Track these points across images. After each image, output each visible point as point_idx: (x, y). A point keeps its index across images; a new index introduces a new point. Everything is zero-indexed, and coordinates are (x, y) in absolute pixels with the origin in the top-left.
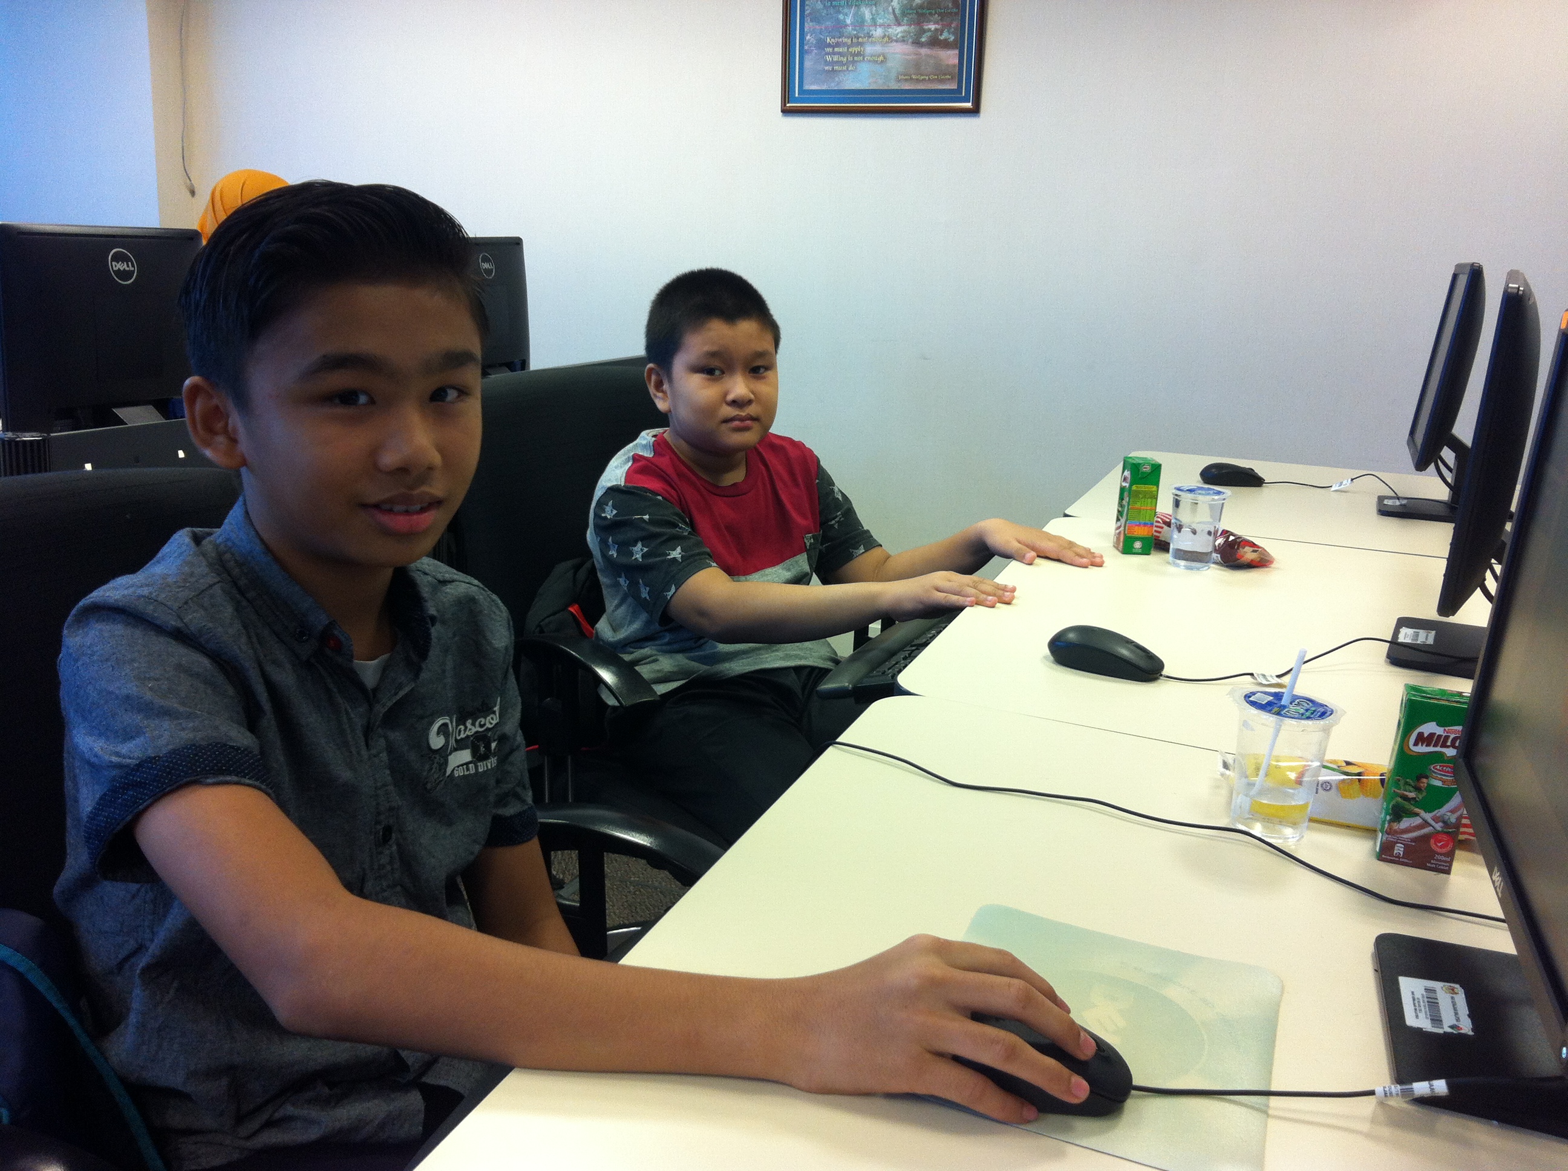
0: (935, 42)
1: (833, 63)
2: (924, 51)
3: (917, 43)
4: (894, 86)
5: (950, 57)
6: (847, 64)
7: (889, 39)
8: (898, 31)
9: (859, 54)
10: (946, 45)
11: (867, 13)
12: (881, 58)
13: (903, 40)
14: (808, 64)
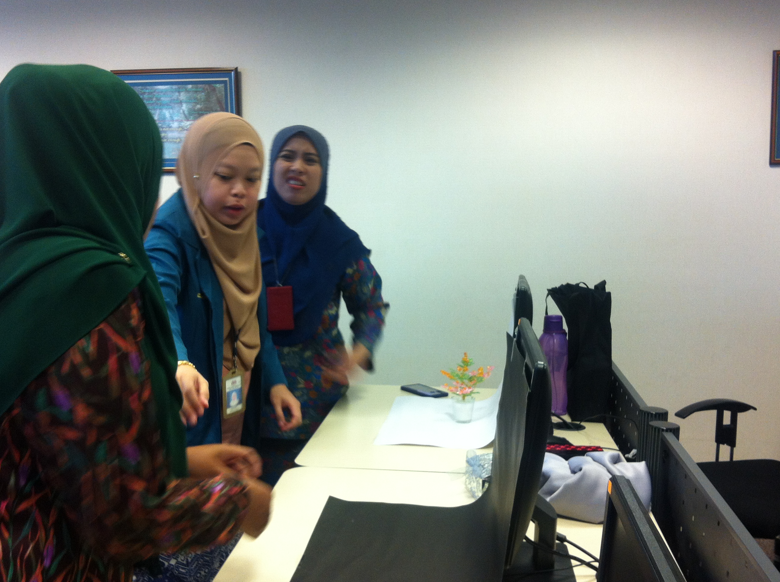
7: (182, 129)
8: (187, 124)
11: (167, 113)
12: (178, 140)
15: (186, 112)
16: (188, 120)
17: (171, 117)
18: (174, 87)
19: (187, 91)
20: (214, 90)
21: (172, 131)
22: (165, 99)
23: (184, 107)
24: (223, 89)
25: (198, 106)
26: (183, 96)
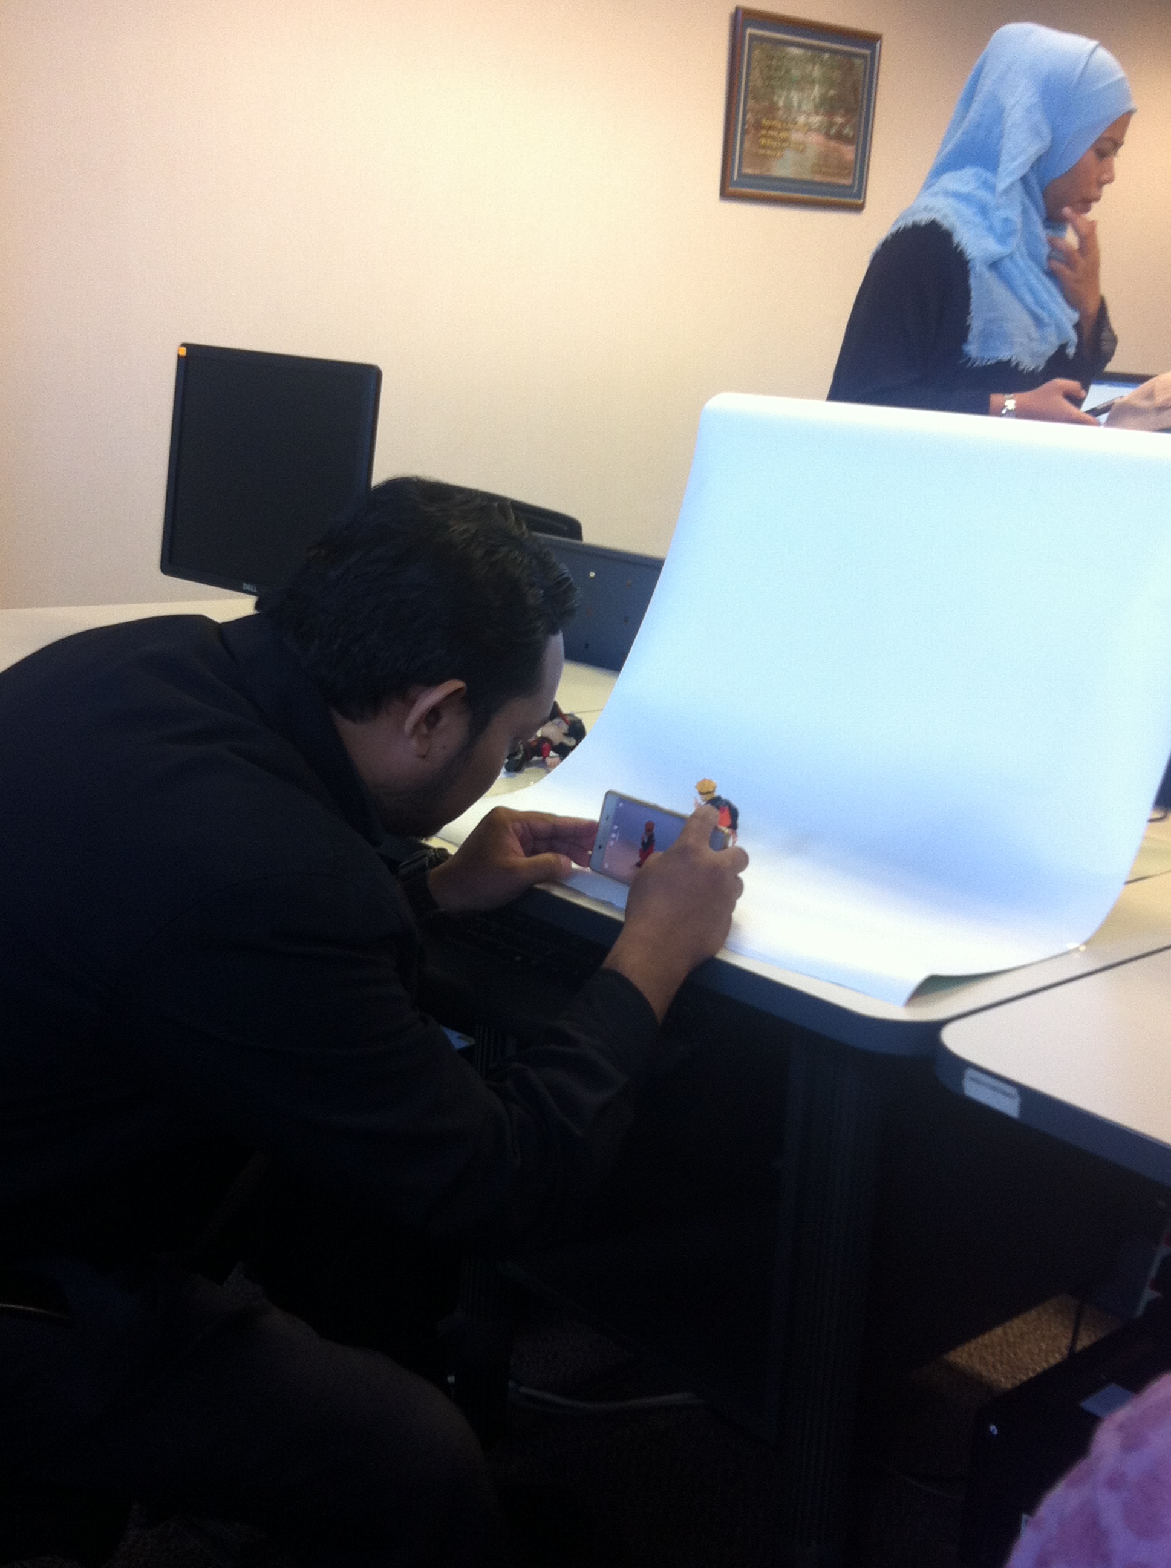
0: (840, 137)
1: (765, 147)
2: (833, 144)
3: (828, 135)
4: (808, 176)
5: (849, 152)
6: (776, 149)
7: (808, 128)
8: (816, 120)
9: (785, 140)
10: (848, 140)
11: (795, 97)
12: (801, 147)
13: (818, 130)
14: (747, 145)
15: (817, 100)
16: (817, 113)
17: (800, 105)
18: (809, 53)
19: (823, 64)
20: (852, 67)
21: (798, 130)
22: (796, 73)
23: (817, 91)
24: (863, 67)
25: (832, 92)
26: (817, 72)
